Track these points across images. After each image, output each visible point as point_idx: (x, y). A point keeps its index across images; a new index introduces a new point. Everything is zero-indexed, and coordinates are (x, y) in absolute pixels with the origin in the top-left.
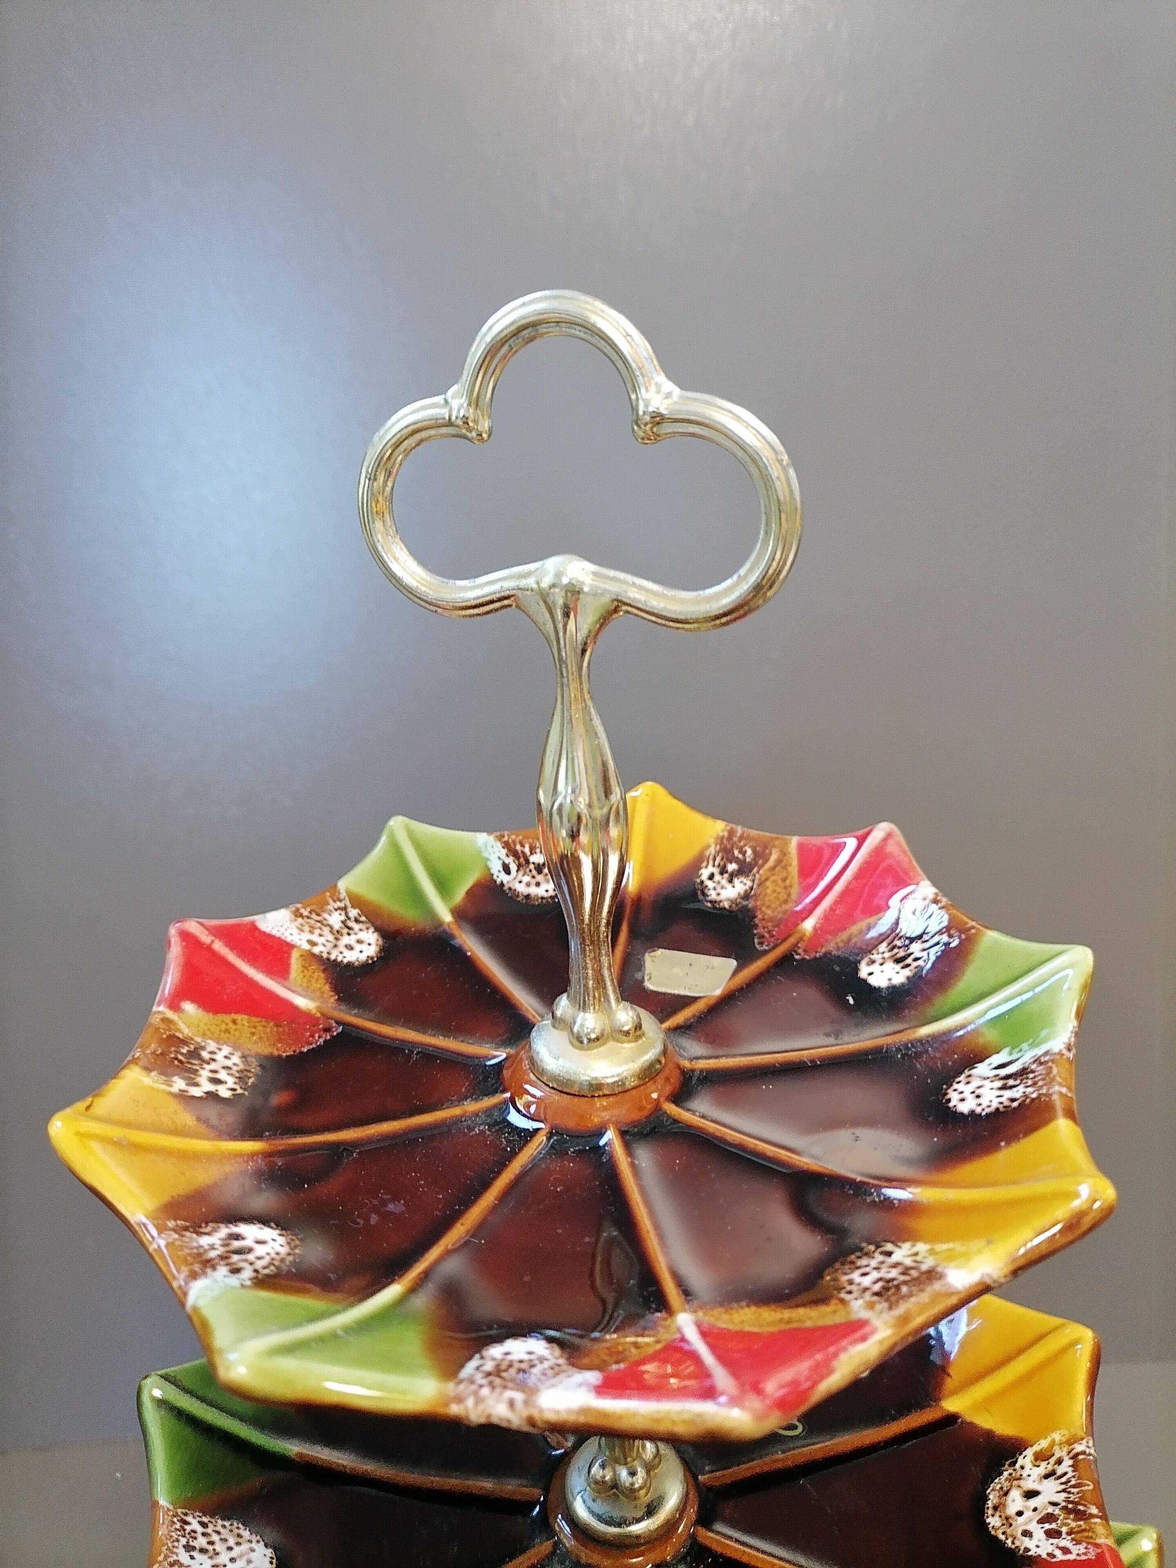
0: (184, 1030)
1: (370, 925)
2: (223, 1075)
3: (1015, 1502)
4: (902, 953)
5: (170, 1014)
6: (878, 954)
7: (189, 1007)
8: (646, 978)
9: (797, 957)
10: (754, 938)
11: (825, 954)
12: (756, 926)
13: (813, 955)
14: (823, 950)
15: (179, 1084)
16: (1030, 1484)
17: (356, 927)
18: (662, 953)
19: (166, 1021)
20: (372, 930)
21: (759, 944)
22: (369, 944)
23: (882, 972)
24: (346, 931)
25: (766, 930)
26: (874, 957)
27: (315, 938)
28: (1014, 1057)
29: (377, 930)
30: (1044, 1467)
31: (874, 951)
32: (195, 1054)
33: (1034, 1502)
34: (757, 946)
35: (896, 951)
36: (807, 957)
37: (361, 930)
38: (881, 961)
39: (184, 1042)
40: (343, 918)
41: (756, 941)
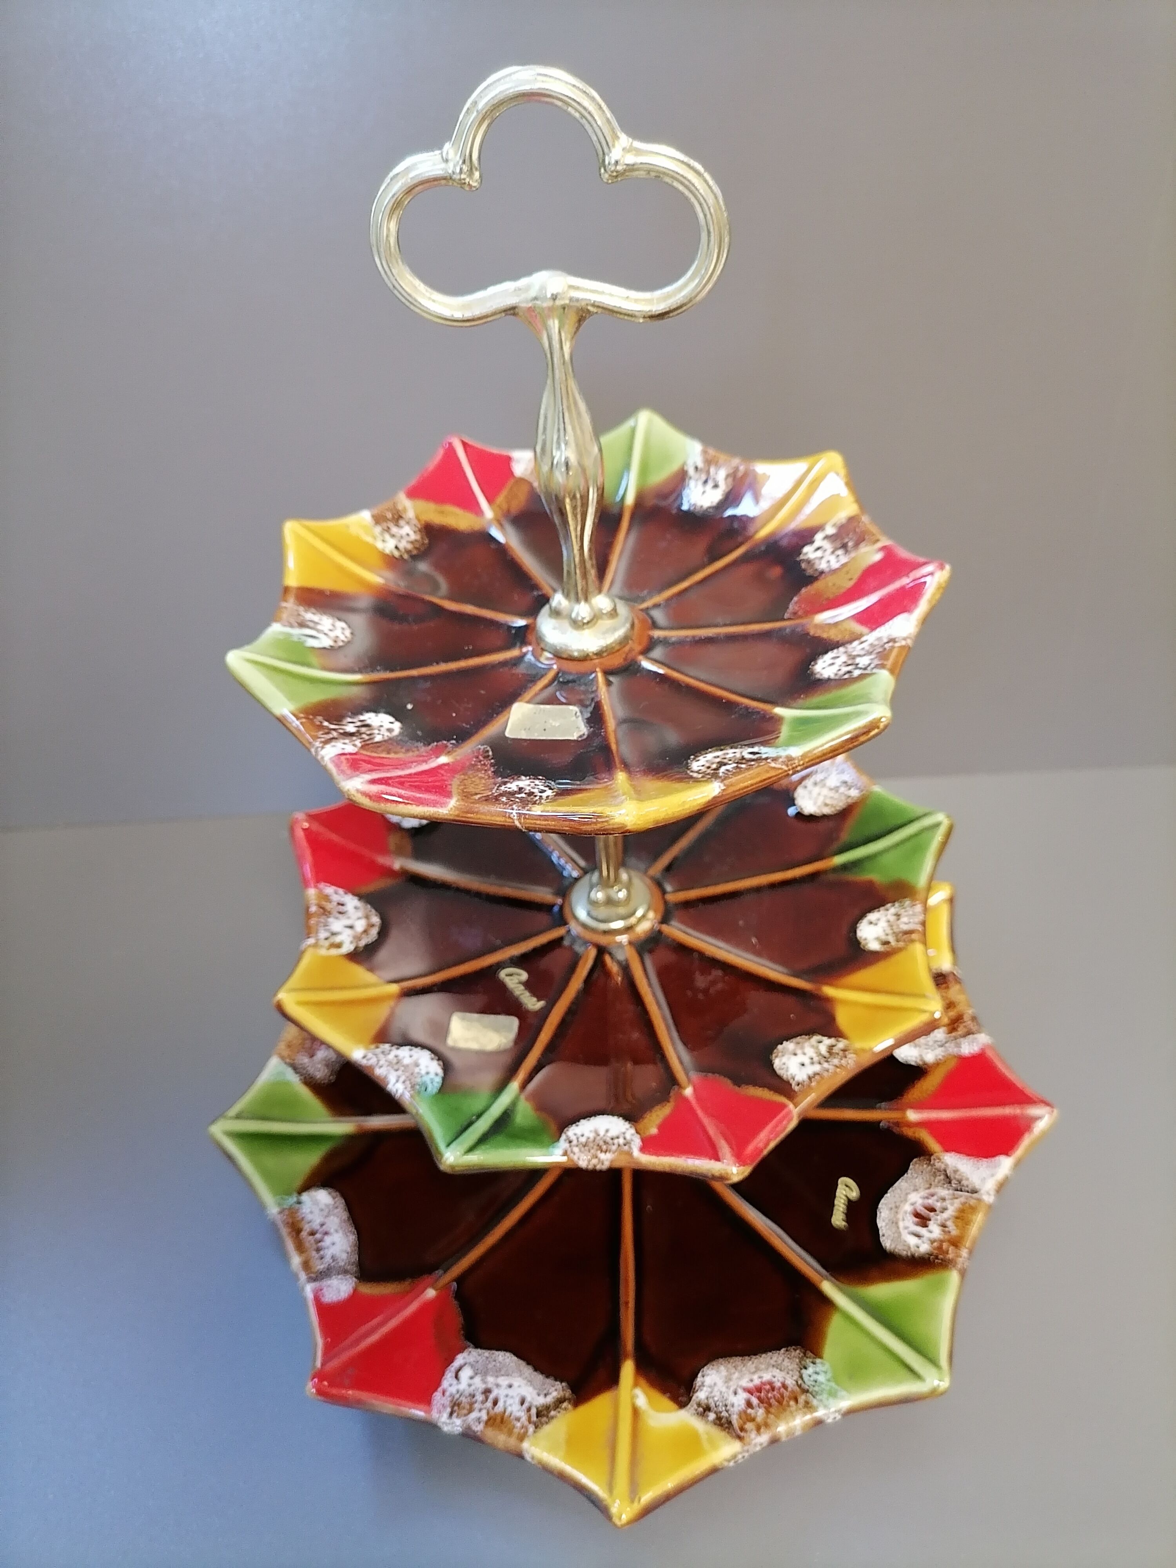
0: (864, 549)
1: (837, 678)
2: (819, 554)
3: (360, 926)
4: (363, 729)
5: (879, 545)
6: (383, 735)
7: (878, 557)
8: (579, 714)
9: (454, 742)
10: (493, 755)
11: (429, 744)
12: (492, 765)
13: (440, 743)
14: (430, 747)
15: (830, 530)
16: (349, 931)
17: (845, 669)
18: (573, 736)
19: (877, 541)
20: (832, 676)
21: (488, 751)
22: (824, 668)
23: (382, 722)
24: (850, 662)
25: (482, 763)
26: (387, 734)
27: (864, 645)
28: (304, 638)
29: (829, 679)
30: (338, 939)
31: (386, 738)
32: (844, 546)
33: (348, 922)
34: (489, 748)
35: (368, 732)
36: (445, 742)
37: (840, 670)
38: (382, 729)
39: (857, 545)
40: (860, 666)
41: (490, 753)
